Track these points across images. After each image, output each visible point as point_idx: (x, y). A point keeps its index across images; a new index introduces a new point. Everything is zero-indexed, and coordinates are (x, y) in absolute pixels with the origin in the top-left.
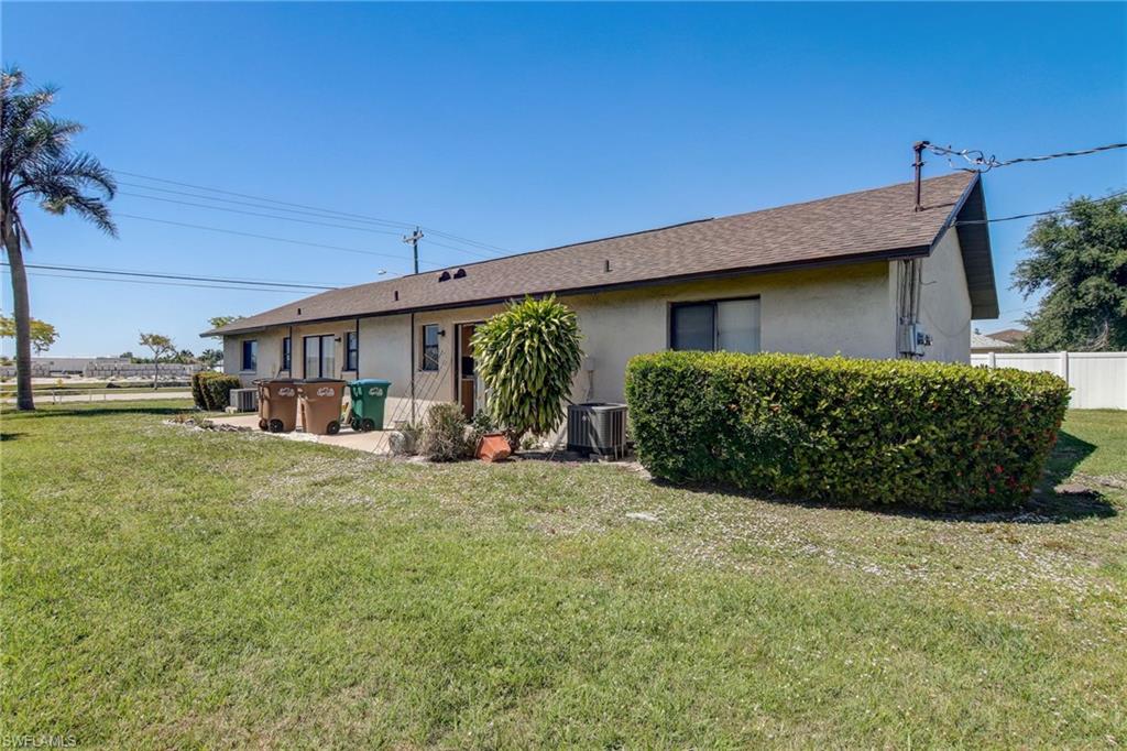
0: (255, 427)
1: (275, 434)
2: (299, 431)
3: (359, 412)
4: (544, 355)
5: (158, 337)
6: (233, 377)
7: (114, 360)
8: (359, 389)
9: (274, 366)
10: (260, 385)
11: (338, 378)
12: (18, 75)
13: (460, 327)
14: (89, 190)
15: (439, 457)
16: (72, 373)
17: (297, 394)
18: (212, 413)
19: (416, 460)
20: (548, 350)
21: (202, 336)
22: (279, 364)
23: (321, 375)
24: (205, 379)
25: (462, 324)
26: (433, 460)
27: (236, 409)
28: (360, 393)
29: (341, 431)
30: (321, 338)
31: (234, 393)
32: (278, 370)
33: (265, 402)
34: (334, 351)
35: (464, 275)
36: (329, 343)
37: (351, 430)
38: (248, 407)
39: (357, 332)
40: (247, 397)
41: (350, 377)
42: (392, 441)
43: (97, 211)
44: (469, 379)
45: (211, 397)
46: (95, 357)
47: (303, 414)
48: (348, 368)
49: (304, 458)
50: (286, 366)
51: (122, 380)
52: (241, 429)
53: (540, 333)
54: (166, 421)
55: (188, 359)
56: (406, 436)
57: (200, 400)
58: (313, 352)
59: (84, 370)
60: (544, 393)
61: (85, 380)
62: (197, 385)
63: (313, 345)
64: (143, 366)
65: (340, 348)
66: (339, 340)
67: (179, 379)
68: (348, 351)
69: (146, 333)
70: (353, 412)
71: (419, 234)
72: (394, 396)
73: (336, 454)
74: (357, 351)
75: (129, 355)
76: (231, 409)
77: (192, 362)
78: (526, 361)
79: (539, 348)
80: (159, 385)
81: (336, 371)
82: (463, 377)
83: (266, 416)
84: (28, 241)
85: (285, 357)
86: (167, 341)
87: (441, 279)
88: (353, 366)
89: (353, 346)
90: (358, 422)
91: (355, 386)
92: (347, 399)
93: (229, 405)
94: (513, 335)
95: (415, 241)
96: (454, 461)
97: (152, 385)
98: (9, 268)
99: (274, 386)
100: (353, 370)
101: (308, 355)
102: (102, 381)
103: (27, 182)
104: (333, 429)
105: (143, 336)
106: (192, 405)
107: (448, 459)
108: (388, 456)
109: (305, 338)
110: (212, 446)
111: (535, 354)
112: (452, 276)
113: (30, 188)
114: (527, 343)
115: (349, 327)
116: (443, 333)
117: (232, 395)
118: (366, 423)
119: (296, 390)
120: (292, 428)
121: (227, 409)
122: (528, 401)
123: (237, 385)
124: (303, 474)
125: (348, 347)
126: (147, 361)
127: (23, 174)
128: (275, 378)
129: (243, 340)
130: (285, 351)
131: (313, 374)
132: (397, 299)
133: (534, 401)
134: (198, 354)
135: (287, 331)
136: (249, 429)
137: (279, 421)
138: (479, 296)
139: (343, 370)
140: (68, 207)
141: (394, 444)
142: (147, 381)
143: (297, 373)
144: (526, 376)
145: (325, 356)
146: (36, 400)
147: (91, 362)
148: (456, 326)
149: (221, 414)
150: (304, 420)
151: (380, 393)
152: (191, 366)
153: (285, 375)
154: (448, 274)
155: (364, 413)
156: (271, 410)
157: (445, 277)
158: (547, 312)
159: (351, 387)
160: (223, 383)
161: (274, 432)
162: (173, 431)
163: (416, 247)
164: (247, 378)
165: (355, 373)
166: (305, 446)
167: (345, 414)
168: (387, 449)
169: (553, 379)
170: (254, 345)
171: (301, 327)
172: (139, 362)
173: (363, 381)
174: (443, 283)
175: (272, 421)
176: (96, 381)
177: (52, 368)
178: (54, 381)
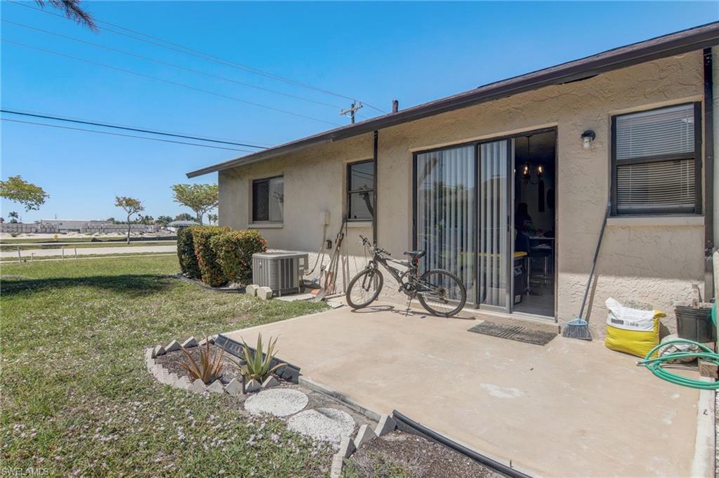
5: (130, 200)
7: (102, 222)
16: (73, 230)
27: (268, 290)
31: (259, 260)
46: (90, 220)
51: (103, 236)
55: (150, 222)
57: (192, 270)
59: (80, 228)
61: (80, 236)
64: (120, 226)
67: (146, 235)
69: (121, 196)
75: (113, 219)
77: (152, 224)
80: (132, 239)
86: (138, 203)
97: (125, 240)
102: (89, 236)
105: (118, 199)
106: (175, 269)
126: (123, 223)
142: (123, 236)
147: (87, 223)
152: (152, 226)
160: (237, 243)
172: (118, 223)
176: (83, 236)
177: (61, 227)
178: (52, 236)
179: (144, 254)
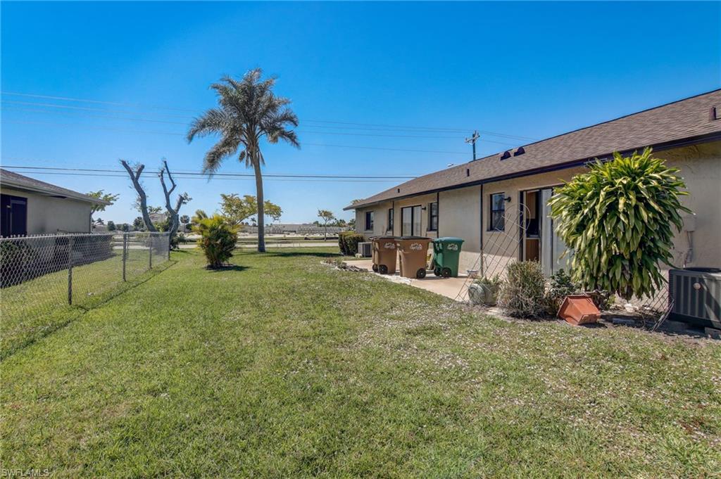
0: (370, 269)
1: (383, 276)
2: (397, 274)
3: (440, 262)
4: (644, 214)
5: (326, 212)
6: (360, 235)
7: (310, 225)
8: (440, 245)
9: (384, 227)
10: (373, 240)
11: (424, 236)
12: (259, 71)
13: (525, 193)
14: (287, 127)
15: (519, 313)
16: (292, 232)
17: (396, 247)
18: (347, 257)
19: (494, 312)
20: (648, 208)
21: (345, 209)
22: (386, 226)
23: (412, 234)
24: (345, 236)
25: (526, 191)
26: (513, 315)
27: (361, 255)
28: (441, 248)
29: (427, 275)
30: (413, 208)
31: (360, 244)
32: (385, 230)
33: (376, 252)
34: (422, 217)
35: (523, 152)
36: (418, 211)
37: (433, 275)
38: (367, 255)
39: (438, 202)
40: (367, 247)
41: (432, 235)
42: (471, 292)
43: (291, 137)
44: (533, 237)
45: (349, 247)
46: (301, 224)
47: (401, 262)
48: (431, 229)
49: (401, 300)
50: (390, 228)
51: (311, 236)
52: (361, 270)
53: (636, 189)
54: (322, 262)
55: (343, 224)
56: (484, 289)
57: (342, 248)
58: (407, 220)
59: (297, 230)
60: (639, 255)
61: (295, 236)
62: (341, 239)
63: (407, 212)
64: (321, 228)
65: (426, 215)
66: (425, 209)
67: (336, 236)
68: (431, 217)
69: (321, 210)
70: (435, 262)
71: (476, 136)
72: (466, 250)
73: (424, 298)
74: (438, 216)
75: (316, 222)
76: (359, 255)
77: (345, 226)
78: (619, 220)
79: (636, 208)
80: (327, 238)
81: (423, 232)
82: (528, 236)
83: (376, 262)
84: (263, 160)
85: (390, 221)
86: (331, 214)
87: (503, 158)
88: (435, 227)
89: (434, 214)
90: (439, 269)
91: (438, 242)
92: (431, 251)
93: (357, 252)
94: (603, 193)
95: (474, 140)
96: (536, 320)
97: (324, 239)
98: (255, 177)
99: (382, 241)
100: (435, 230)
101: (404, 222)
102: (302, 236)
103: (262, 129)
104: (421, 275)
105: (319, 212)
106: (338, 251)
107: (527, 316)
108: (468, 304)
109: (402, 209)
110: (341, 283)
111: (631, 212)
112: (512, 155)
113: (263, 132)
114: (622, 201)
115: (431, 199)
116: (509, 199)
117: (359, 246)
118: (446, 271)
119: (396, 245)
120: (393, 272)
121: (356, 255)
122: (618, 262)
123: (362, 240)
124: (399, 318)
125: (431, 214)
126: (323, 226)
127: (261, 125)
128: (384, 236)
129: (366, 210)
130: (390, 218)
131: (408, 234)
132: (468, 175)
133: (627, 263)
134: (347, 222)
135: (390, 204)
136: (366, 271)
137: (385, 266)
138: (547, 163)
139: (427, 230)
140: (280, 139)
141: (473, 295)
142: (323, 236)
143: (397, 233)
144: (620, 236)
145: (415, 222)
146: (266, 246)
147: (300, 226)
148: (522, 193)
149: (354, 258)
150: (401, 267)
151: (456, 248)
152: (344, 228)
153: (390, 234)
154: (509, 154)
155: (443, 263)
156: (380, 258)
157: (506, 156)
158: (644, 167)
159: (434, 243)
160: (354, 239)
161: (381, 274)
162: (323, 269)
163: (474, 145)
164: (368, 235)
165: (436, 232)
166: (402, 288)
167: (429, 262)
168: (467, 298)
169: (653, 240)
170: (372, 214)
171: (400, 201)
172: (321, 226)
173: (443, 239)
174: (504, 160)
175: (380, 266)
176: (300, 236)
177: (284, 229)
178: (282, 236)
179: (333, 247)
